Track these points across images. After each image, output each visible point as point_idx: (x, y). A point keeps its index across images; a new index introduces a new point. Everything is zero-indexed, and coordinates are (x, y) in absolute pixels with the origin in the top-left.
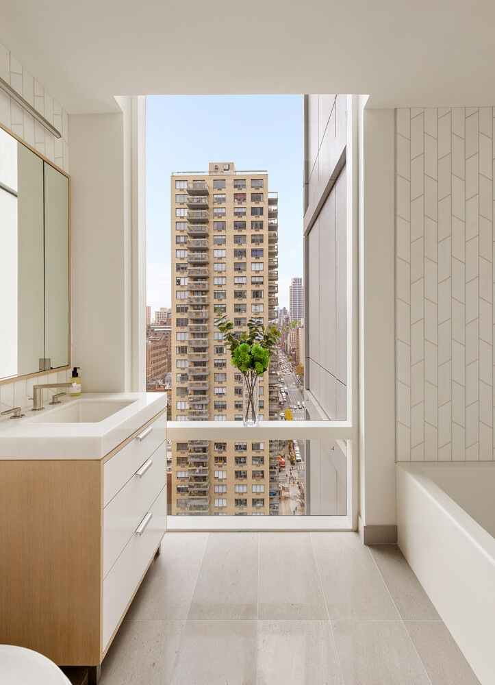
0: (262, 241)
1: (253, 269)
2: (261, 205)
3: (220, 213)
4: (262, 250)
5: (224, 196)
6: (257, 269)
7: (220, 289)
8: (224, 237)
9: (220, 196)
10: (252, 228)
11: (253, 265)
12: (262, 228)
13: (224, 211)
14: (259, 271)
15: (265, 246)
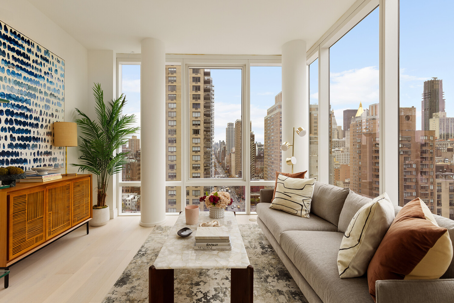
0: (199, 98)
1: (194, 116)
2: (199, 75)
3: (172, 80)
4: (199, 104)
5: (175, 69)
6: (196, 116)
7: (172, 128)
8: (175, 96)
9: (172, 69)
10: (193, 90)
11: (194, 113)
12: (199, 90)
13: (175, 79)
14: (197, 117)
15: (202, 102)
